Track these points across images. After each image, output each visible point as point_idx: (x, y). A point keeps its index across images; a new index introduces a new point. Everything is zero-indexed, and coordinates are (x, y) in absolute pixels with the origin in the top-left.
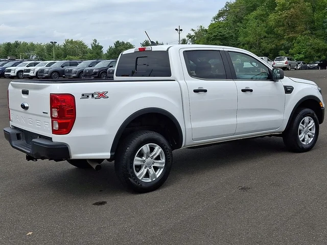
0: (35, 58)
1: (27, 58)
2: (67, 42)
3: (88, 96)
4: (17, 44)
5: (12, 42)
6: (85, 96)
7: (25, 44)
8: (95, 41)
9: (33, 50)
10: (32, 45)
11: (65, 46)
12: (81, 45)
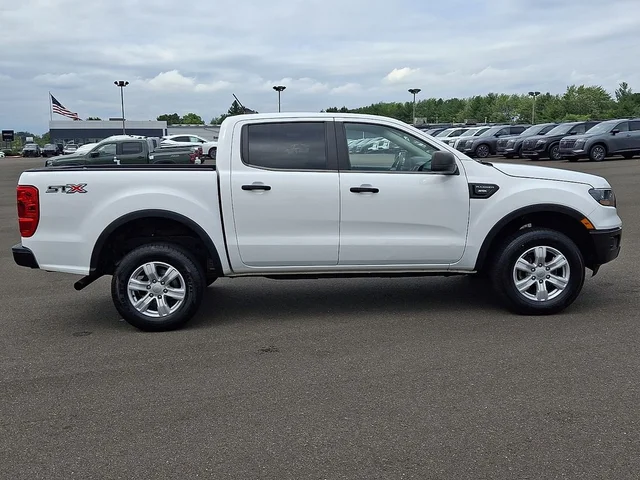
0: (518, 120)
1: (503, 121)
2: (571, 90)
3: (57, 190)
4: (491, 98)
5: (484, 95)
6: (52, 189)
7: (504, 97)
8: (625, 85)
9: (516, 107)
10: (515, 98)
11: (567, 97)
12: (598, 95)
